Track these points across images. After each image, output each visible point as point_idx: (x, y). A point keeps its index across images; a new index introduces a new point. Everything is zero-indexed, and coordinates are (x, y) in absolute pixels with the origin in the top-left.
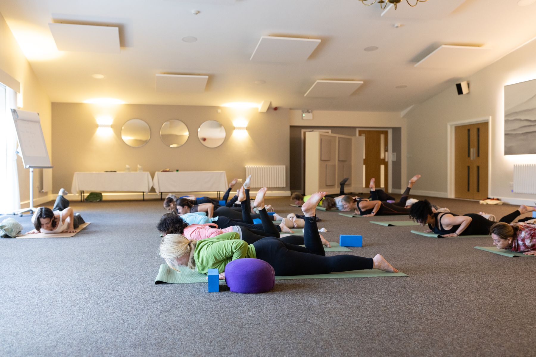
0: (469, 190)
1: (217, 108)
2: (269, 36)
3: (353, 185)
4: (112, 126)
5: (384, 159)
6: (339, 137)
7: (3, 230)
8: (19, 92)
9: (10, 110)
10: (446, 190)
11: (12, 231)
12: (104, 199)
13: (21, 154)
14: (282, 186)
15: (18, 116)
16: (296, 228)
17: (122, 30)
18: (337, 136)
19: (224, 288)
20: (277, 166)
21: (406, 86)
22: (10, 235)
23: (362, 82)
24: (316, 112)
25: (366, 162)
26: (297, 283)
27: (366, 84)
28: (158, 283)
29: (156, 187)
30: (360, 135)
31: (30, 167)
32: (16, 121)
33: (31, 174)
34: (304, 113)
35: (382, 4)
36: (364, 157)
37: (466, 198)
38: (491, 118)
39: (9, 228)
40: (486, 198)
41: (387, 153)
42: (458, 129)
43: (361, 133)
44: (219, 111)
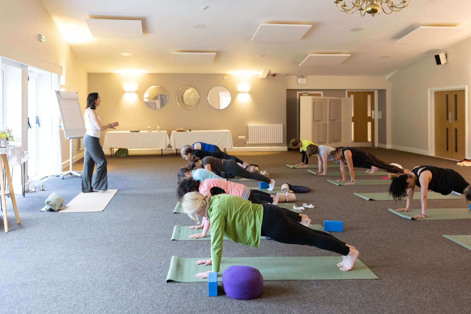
0: (447, 150)
1: (223, 75)
2: (267, 23)
3: (343, 140)
4: (136, 92)
5: (371, 117)
6: (330, 99)
7: (49, 205)
8: (62, 75)
9: (55, 92)
10: (427, 149)
11: (55, 206)
12: (130, 153)
13: (63, 128)
14: (280, 142)
15: (61, 97)
16: (288, 202)
17: (144, 21)
18: (328, 98)
19: (221, 291)
20: (275, 125)
21: (389, 57)
22: (54, 209)
23: (349, 55)
24: (309, 77)
25: (354, 119)
26: (282, 285)
27: (353, 55)
28: (169, 281)
29: (172, 145)
30: (349, 96)
31: (70, 138)
32: (60, 100)
33: (71, 143)
34: (299, 78)
35: (362, 11)
36: (353, 115)
37: (446, 157)
38: (467, 86)
39: (53, 203)
40: (463, 159)
41: (373, 111)
42: (438, 94)
43: (349, 94)
44: (226, 78)
